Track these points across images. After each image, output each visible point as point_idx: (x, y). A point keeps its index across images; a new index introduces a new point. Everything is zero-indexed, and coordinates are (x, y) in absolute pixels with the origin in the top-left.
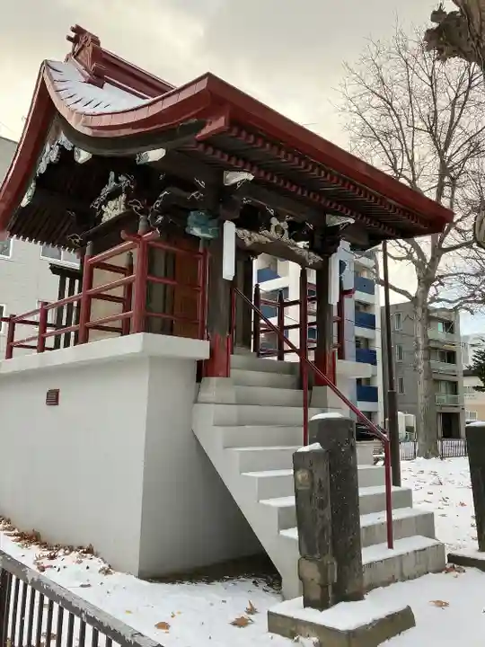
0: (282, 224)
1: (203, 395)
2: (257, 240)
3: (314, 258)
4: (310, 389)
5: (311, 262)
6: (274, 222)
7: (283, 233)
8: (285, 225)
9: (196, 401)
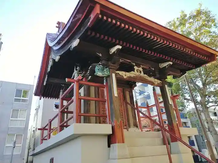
0: (139, 69)
1: (112, 155)
2: (129, 76)
3: (157, 81)
4: (169, 144)
5: (156, 83)
6: (136, 68)
7: (141, 72)
8: (141, 69)
9: (109, 158)
